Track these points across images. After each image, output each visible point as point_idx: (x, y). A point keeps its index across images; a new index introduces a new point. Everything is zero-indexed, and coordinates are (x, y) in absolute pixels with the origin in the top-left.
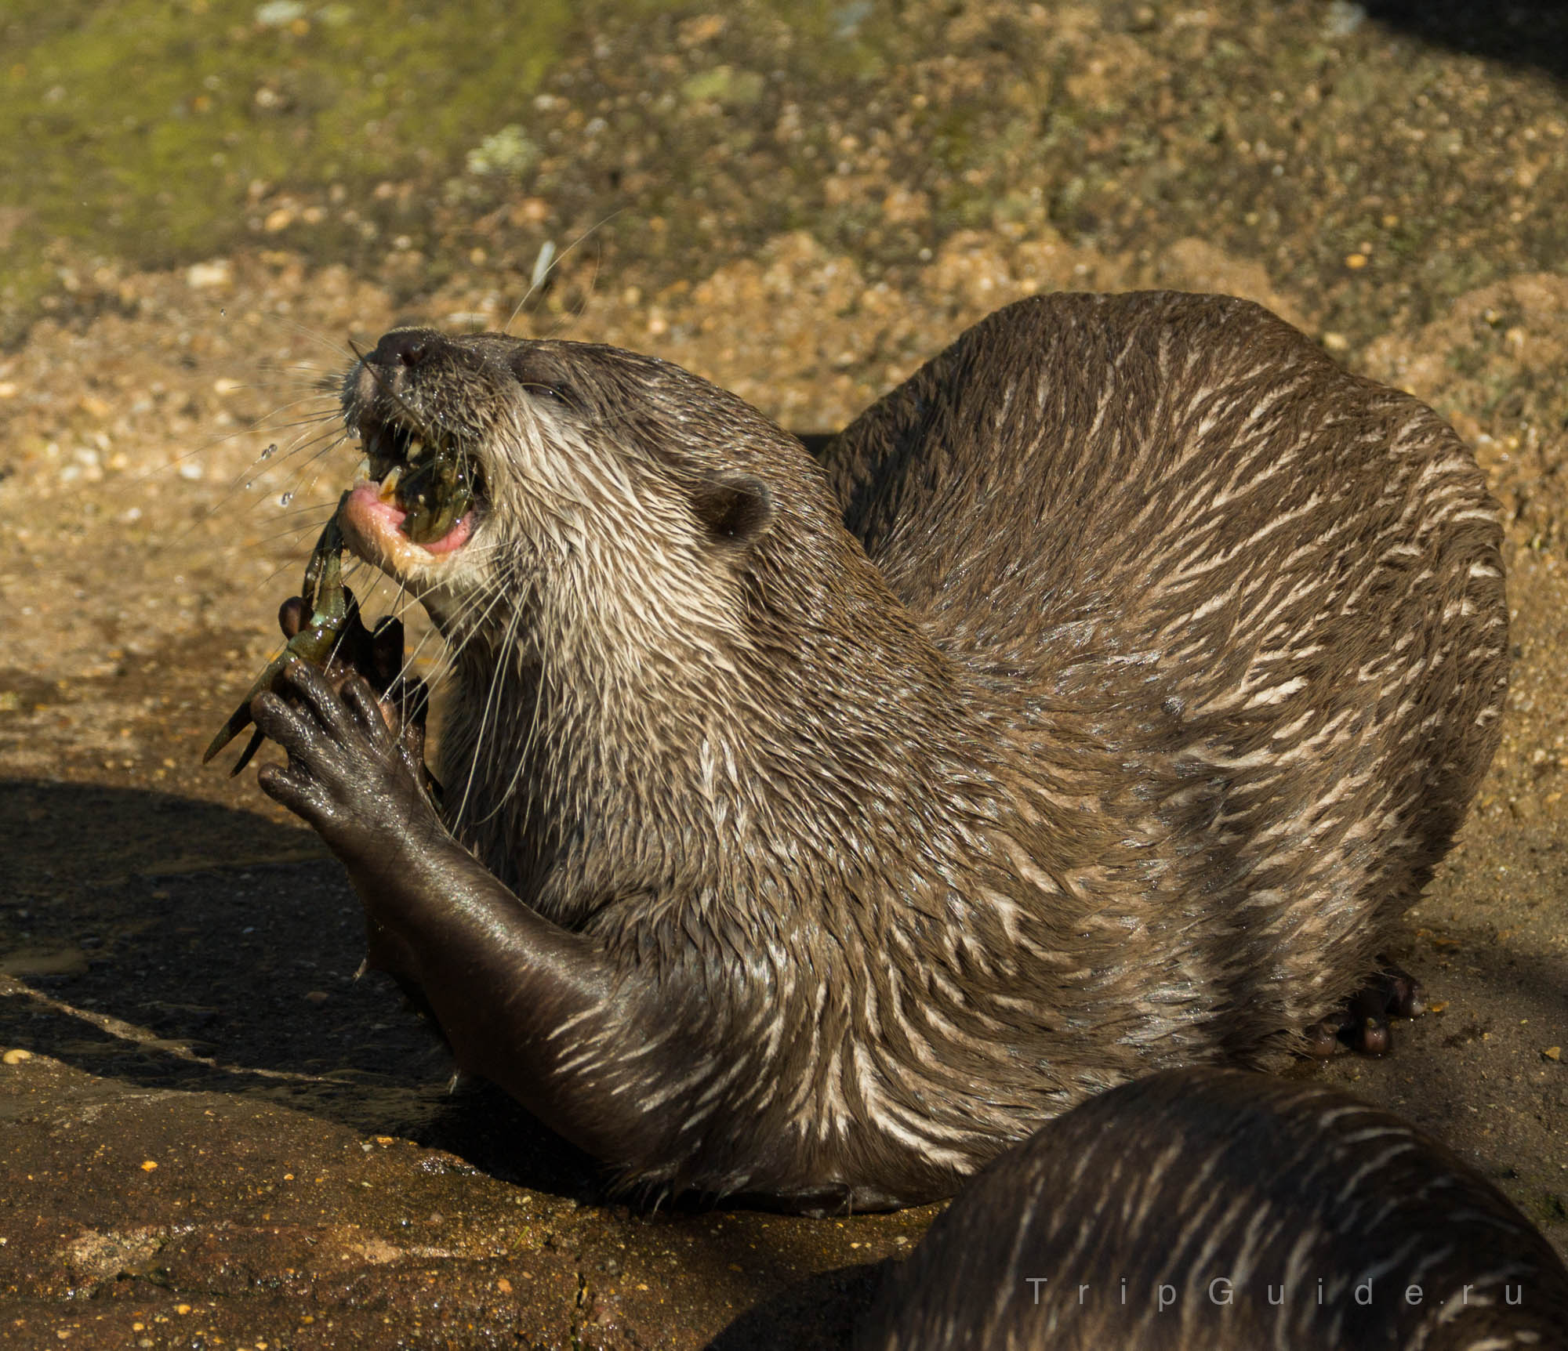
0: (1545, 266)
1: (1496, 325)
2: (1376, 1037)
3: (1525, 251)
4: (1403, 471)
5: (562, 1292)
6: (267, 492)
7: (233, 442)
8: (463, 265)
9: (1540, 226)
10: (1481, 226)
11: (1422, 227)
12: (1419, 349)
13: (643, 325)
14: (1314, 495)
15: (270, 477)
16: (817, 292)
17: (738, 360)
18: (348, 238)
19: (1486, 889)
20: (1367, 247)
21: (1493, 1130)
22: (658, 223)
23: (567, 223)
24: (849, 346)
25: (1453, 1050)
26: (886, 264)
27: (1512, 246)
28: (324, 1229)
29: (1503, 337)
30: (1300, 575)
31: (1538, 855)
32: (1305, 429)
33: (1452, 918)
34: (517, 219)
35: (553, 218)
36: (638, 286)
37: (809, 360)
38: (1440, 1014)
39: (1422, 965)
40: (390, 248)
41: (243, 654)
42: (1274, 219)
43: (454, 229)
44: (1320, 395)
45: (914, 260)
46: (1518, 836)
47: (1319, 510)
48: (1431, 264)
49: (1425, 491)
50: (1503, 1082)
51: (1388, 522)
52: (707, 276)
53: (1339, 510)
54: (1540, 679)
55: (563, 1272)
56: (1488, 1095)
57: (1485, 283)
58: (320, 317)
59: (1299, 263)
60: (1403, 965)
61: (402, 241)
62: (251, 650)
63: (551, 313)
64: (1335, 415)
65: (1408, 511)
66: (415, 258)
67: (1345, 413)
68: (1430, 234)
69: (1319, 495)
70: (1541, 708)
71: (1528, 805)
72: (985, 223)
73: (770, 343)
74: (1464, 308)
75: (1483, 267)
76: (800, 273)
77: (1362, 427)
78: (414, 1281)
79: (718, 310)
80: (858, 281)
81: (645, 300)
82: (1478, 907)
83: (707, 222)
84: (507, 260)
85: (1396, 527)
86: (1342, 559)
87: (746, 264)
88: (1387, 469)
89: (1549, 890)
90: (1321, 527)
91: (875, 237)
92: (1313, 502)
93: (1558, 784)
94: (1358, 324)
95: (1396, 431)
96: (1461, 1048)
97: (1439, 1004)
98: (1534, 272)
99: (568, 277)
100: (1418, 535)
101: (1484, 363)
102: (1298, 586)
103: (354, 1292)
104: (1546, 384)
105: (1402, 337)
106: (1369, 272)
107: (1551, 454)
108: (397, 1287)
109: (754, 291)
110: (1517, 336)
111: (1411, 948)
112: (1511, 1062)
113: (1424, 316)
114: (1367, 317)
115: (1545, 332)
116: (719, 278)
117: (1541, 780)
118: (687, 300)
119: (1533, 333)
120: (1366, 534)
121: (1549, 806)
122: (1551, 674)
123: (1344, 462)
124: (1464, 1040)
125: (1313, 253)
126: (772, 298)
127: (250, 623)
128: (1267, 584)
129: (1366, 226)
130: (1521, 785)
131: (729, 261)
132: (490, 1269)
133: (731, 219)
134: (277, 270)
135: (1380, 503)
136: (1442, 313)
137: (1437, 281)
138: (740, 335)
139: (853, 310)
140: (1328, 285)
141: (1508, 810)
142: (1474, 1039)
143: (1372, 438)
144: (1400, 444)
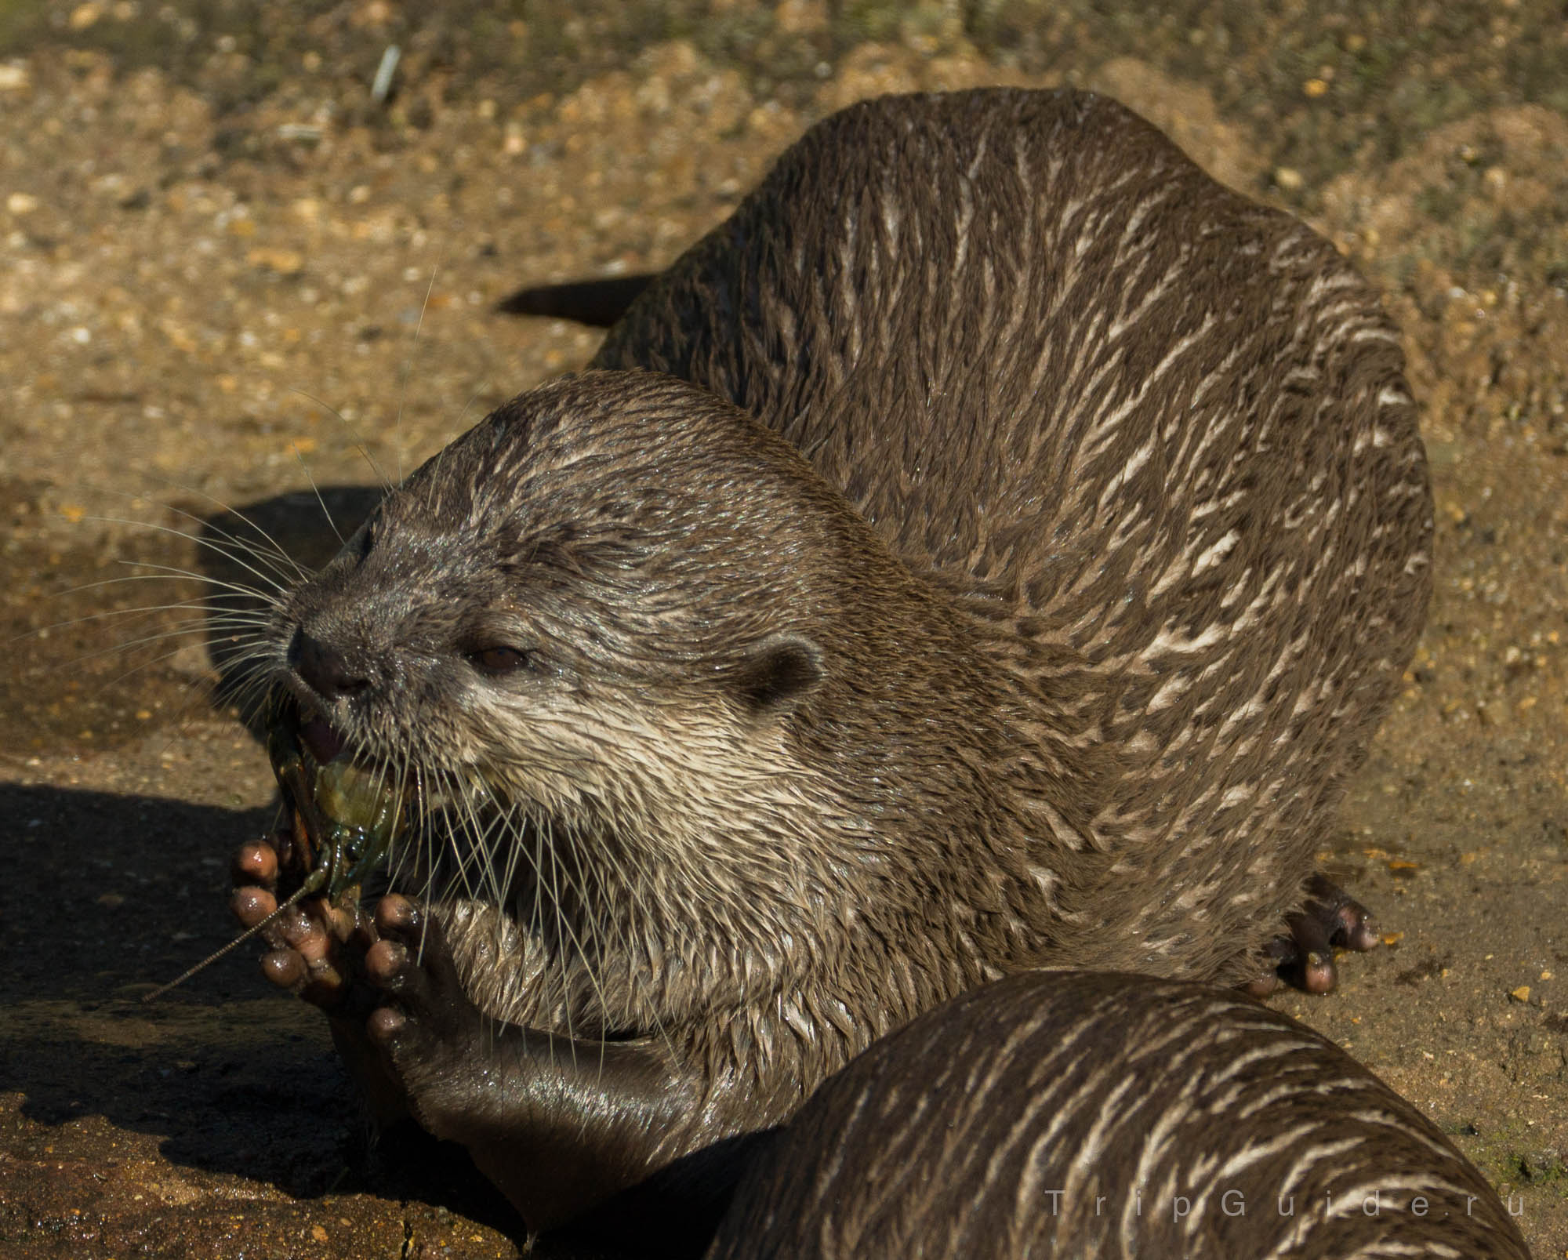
0: (1530, 97)
1: (1474, 164)
2: (1320, 975)
3: (1509, 80)
4: (1288, 287)
5: (385, 1242)
6: (65, 323)
7: (27, 267)
8: (294, 71)
9: (1526, 52)
10: (1458, 50)
11: (1392, 51)
12: (1384, 190)
13: (499, 143)
14: (1208, 315)
15: (69, 307)
16: (699, 110)
17: (606, 185)
18: (164, 38)
19: (1448, 805)
20: (1328, 72)
21: (1451, 1079)
22: (518, 28)
23: (414, 25)
24: (733, 172)
25: (1408, 988)
26: (778, 79)
27: (1494, 74)
28: (115, 1164)
29: (1481, 176)
30: (1212, 409)
31: (1508, 768)
32: (1184, 240)
33: (1408, 838)
34: (358, 20)
35: (398, 18)
36: (496, 99)
37: (687, 187)
38: (1394, 947)
39: (1374, 890)
40: (212, 49)
41: (34, 508)
42: (1222, 37)
43: (286, 29)
44: (1192, 203)
45: (811, 77)
46: (1485, 746)
47: (1218, 331)
48: (1401, 92)
49: (1316, 308)
50: (1463, 1025)
51: (1282, 342)
52: (573, 89)
53: (1235, 329)
54: (1515, 568)
55: (387, 1220)
56: (1446, 1040)
57: (1462, 115)
58: (131, 126)
59: (1249, 88)
60: (1352, 890)
61: (226, 42)
62: (43, 504)
63: (393, 128)
64: (1211, 226)
65: (1300, 330)
66: (239, 62)
67: (1220, 223)
68: (1399, 60)
69: (1213, 313)
70: (1515, 600)
71: (1498, 711)
72: (892, 36)
73: (644, 167)
74: (1437, 143)
75: (1460, 96)
76: (679, 89)
77: (1239, 238)
78: (216, 1226)
79: (584, 128)
80: (745, 97)
81: (502, 115)
82: (1439, 826)
83: (575, 28)
84: (344, 66)
85: (1290, 348)
86: (1248, 386)
87: (617, 77)
88: (1272, 283)
89: (1520, 808)
90: (1222, 351)
91: (766, 49)
92: (1209, 323)
93: (1534, 687)
94: (1315, 160)
95: (1274, 245)
96: (1416, 985)
97: (1391, 935)
98: (1518, 104)
99: (415, 87)
100: (1314, 357)
101: (1459, 207)
102: (1212, 422)
103: (148, 1237)
104: (1528, 232)
105: (1366, 175)
106: (1329, 100)
107: (1534, 312)
108: (197, 1233)
109: (626, 107)
110: (1497, 176)
111: (1362, 871)
112: (1474, 1002)
113: (1392, 151)
114: (1326, 151)
115: (1530, 172)
116: (587, 92)
117: (1515, 683)
118: (551, 116)
119: (1515, 174)
120: (1264, 357)
121: (1523, 712)
122: (1528, 563)
123: (1229, 277)
124: (1419, 976)
125: (1266, 77)
126: (647, 116)
127: (43, 473)
128: (1183, 423)
129: (1327, 48)
130: (1491, 687)
131: (598, 73)
132: (303, 1214)
133: (602, 24)
134: (82, 73)
135: (1271, 321)
136: (1412, 148)
137: (1407, 112)
138: (609, 158)
139: (739, 131)
140: (1283, 113)
141: (1475, 716)
142: (1432, 976)
143: (1250, 250)
144: (1281, 257)
